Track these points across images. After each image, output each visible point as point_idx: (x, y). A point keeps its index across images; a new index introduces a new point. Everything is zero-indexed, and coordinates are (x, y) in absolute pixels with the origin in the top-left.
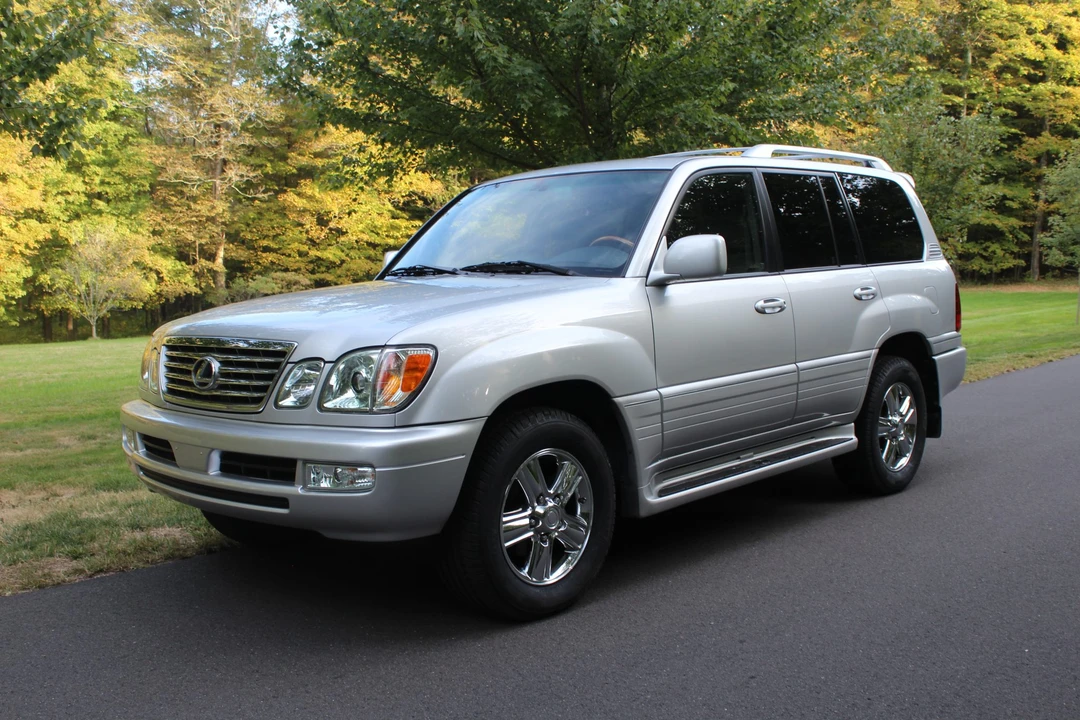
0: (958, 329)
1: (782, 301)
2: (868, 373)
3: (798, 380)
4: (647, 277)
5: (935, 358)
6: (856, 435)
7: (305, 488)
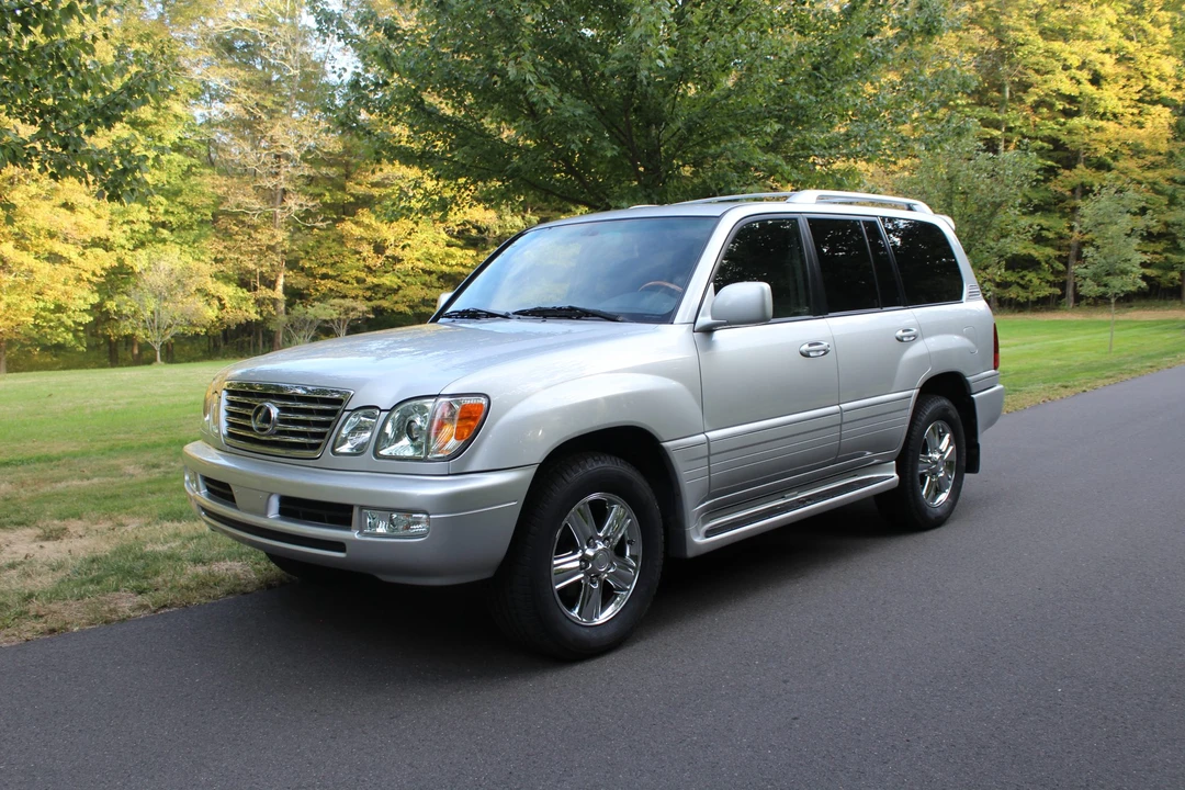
0: (995, 368)
1: (826, 344)
2: (909, 412)
3: (841, 421)
4: (695, 323)
5: (974, 396)
6: (898, 473)
7: (362, 533)
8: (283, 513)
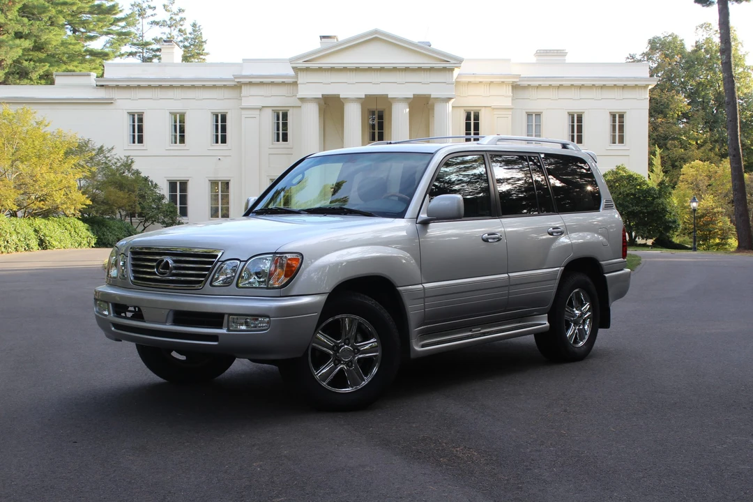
0: (624, 257)
1: (499, 234)
3: (509, 284)
4: (417, 218)
5: (606, 275)
7: (228, 330)
8: (176, 322)
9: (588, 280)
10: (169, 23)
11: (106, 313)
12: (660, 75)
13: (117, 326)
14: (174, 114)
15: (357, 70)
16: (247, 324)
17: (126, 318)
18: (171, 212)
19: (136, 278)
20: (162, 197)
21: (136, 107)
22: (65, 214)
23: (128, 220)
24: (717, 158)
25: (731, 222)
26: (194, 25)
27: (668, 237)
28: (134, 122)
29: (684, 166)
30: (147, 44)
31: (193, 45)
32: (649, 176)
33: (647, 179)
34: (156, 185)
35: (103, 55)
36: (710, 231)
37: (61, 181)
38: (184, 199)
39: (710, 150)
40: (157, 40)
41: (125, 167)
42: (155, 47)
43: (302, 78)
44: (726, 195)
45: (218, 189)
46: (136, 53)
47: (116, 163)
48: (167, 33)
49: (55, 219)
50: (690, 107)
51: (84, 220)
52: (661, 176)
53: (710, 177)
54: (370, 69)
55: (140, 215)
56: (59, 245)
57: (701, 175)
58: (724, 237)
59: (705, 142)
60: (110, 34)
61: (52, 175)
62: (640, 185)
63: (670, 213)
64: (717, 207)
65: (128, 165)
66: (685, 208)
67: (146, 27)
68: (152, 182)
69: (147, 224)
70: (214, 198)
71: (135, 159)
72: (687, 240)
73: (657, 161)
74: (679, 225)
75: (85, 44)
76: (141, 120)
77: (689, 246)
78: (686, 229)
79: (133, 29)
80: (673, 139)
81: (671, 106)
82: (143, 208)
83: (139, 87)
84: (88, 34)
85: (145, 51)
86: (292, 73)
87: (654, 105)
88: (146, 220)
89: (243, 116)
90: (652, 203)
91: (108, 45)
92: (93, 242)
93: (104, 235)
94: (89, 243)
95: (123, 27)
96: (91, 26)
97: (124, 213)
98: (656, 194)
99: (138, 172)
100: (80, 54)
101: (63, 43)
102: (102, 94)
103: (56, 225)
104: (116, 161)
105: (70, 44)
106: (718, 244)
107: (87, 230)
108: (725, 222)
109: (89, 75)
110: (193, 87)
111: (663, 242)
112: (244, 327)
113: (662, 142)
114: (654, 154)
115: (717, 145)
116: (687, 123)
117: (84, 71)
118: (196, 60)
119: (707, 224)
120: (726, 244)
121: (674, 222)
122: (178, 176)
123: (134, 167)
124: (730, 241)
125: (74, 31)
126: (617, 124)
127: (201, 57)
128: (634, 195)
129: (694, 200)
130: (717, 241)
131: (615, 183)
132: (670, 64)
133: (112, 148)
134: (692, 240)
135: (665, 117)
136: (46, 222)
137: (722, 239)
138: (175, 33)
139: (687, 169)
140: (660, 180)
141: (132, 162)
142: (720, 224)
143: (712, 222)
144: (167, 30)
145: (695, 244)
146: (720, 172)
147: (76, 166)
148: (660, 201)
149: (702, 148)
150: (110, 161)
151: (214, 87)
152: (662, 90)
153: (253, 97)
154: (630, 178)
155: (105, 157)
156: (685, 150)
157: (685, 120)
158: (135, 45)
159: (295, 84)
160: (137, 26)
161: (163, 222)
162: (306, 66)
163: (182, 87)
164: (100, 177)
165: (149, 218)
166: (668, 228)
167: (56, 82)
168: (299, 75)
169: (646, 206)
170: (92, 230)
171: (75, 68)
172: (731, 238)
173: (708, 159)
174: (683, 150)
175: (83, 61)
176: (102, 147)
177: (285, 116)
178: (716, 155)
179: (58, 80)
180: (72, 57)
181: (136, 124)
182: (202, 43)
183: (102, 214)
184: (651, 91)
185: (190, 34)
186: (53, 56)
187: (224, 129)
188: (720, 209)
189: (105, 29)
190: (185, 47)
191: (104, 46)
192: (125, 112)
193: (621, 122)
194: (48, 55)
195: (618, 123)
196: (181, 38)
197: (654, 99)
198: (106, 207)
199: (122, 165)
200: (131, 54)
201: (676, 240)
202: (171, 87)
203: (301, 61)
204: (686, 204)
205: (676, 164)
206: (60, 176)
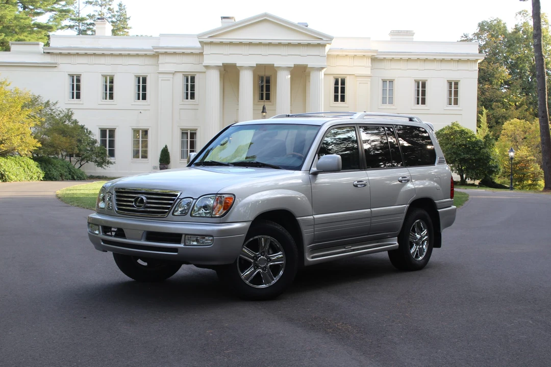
0: (452, 197)
1: (365, 182)
2: (404, 214)
3: (371, 216)
4: (310, 171)
5: (439, 210)
6: (398, 242)
7: (185, 245)
8: (148, 239)
9: (426, 213)
10: (100, 3)
11: (97, 232)
12: (487, 50)
13: (105, 241)
14: (105, 77)
15: (250, 44)
16: (197, 241)
17: (111, 236)
18: (102, 153)
19: (119, 209)
20: (95, 142)
21: (75, 70)
22: (19, 154)
23: (68, 159)
24: (531, 117)
25: (541, 167)
26: (120, 5)
27: (492, 179)
28: (73, 82)
29: (505, 123)
30: (82, 20)
31: (120, 21)
32: (477, 131)
33: (475, 133)
34: (90, 132)
35: (49, 28)
36: (525, 174)
37: (19, 129)
38: (112, 143)
39: (526, 110)
40: (91, 17)
41: (66, 117)
42: (89, 21)
43: (207, 50)
44: (538, 146)
45: (139, 135)
46: (74, 26)
47: (59, 114)
48: (98, 11)
49: (12, 158)
50: (510, 76)
51: (35, 159)
52: (487, 131)
53: (525, 132)
54: (260, 44)
55: (78, 155)
56: (16, 178)
57: (518, 130)
58: (535, 179)
59: (521, 105)
60: (53, 11)
61: (11, 124)
62: (470, 138)
63: (493, 160)
64: (530, 156)
65: (69, 116)
66: (505, 156)
67: (82, 6)
68: (87, 129)
69: (83, 163)
70: (136, 142)
71: (74, 111)
72: (506, 181)
73: (484, 119)
74: (500, 169)
75: (33, 18)
76: (78, 81)
77: (508, 186)
78: (506, 172)
79: (71, 8)
80: (497, 101)
81: (496, 76)
82: (80, 150)
83: (78, 54)
84: (36, 10)
85: (81, 24)
86: (199, 45)
87: (482, 74)
88: (82, 160)
89: (160, 79)
90: (479, 152)
91: (51, 20)
92: (42, 176)
93: (50, 171)
94: (39, 177)
95: (64, 6)
96: (38, 5)
97: (64, 154)
98: (482, 145)
99: (76, 122)
100: (30, 27)
101: (16, 18)
102: (48, 59)
103: (13, 163)
104: (59, 112)
105: (22, 18)
106: (530, 185)
107: (37, 167)
108: (536, 168)
109: (38, 44)
110: (121, 55)
111: (488, 183)
112: (195, 243)
113: (488, 103)
114: (482, 114)
115: (531, 106)
116: (508, 89)
117: (33, 41)
118: (121, 33)
119: (521, 169)
120: (536, 185)
121: (496, 167)
122: (107, 125)
123: (74, 118)
124: (539, 182)
125: (25, 8)
126: (453, 90)
127: (125, 30)
128: (465, 145)
129: (511, 150)
130: (530, 182)
131: (450, 136)
132: (495, 42)
133: (57, 103)
134: (510, 181)
135: (491, 83)
136: (6, 160)
137: (534, 181)
138: (105, 11)
139: (506, 125)
140: (486, 134)
141: (72, 114)
142: (532, 169)
143: (526, 167)
144: (98, 8)
145: (511, 185)
146: (533, 128)
147: (29, 117)
148: (485, 151)
149: (520, 109)
150: (54, 112)
151: (138, 55)
152: (489, 63)
153: (168, 64)
154: (462, 132)
155: (51, 109)
156: (506, 110)
157: (506, 86)
158: (73, 20)
159: (201, 54)
160: (75, 4)
161: (96, 161)
162: (210, 41)
163: (112, 55)
164: (46, 125)
165: (85, 158)
166: (491, 172)
167: (12, 49)
168: (205, 47)
169: (475, 155)
170: (41, 167)
171: (25, 38)
172: (541, 180)
173: (524, 118)
174: (504, 110)
175: (32, 32)
176: (48, 101)
177: (193, 79)
178: (531, 114)
179: (13, 48)
180: (23, 29)
181: (75, 83)
182: (126, 19)
183: (48, 155)
184: (480, 64)
185: (117, 12)
186: (8, 27)
187: (144, 89)
188: (532, 158)
189: (49, 7)
190: (112, 22)
191: (49, 20)
192: (67, 74)
193: (456, 88)
194: (4, 27)
195: (454, 88)
196: (109, 15)
197: (482, 69)
198: (52, 149)
199: (65, 116)
200: (70, 27)
201: (498, 181)
202: (103, 55)
203: (206, 37)
204: (506, 153)
205: (499, 121)
206: (17, 125)
